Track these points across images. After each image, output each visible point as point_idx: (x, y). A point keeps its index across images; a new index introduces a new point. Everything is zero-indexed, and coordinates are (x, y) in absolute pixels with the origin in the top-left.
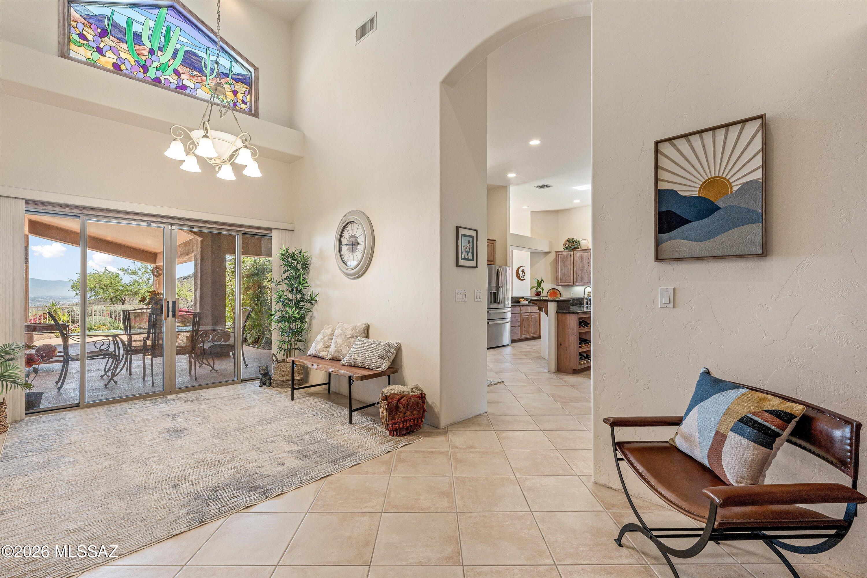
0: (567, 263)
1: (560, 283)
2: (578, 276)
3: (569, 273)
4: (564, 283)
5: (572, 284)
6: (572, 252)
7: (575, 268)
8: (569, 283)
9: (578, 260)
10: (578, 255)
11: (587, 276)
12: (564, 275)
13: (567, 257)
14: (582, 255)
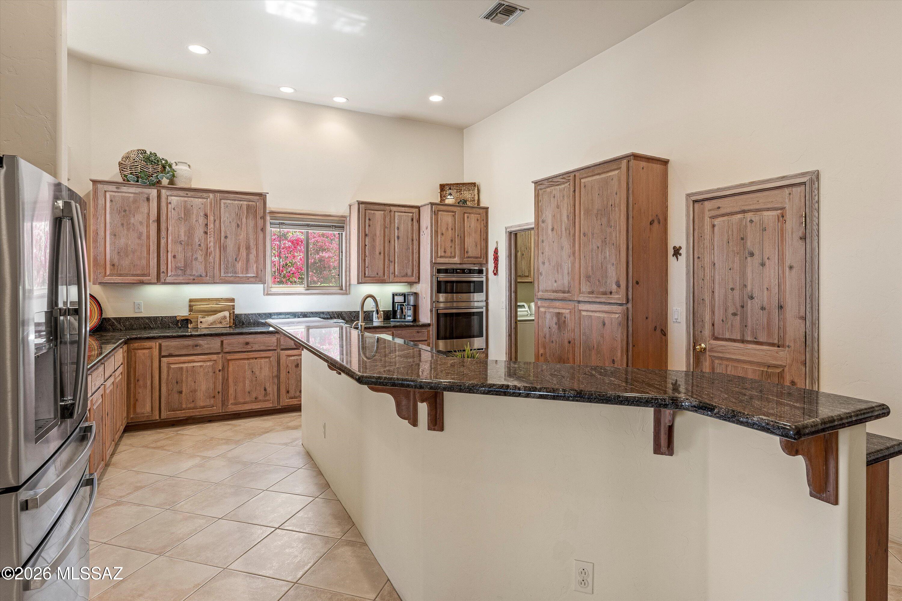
0: (138, 218)
1: (111, 275)
2: (174, 257)
3: (145, 249)
4: (126, 275)
5: (154, 278)
6: (156, 191)
7: (163, 234)
8: (143, 275)
9: (173, 215)
10: (174, 200)
11: (201, 258)
12: (122, 252)
13: (135, 201)
14: (186, 201)
